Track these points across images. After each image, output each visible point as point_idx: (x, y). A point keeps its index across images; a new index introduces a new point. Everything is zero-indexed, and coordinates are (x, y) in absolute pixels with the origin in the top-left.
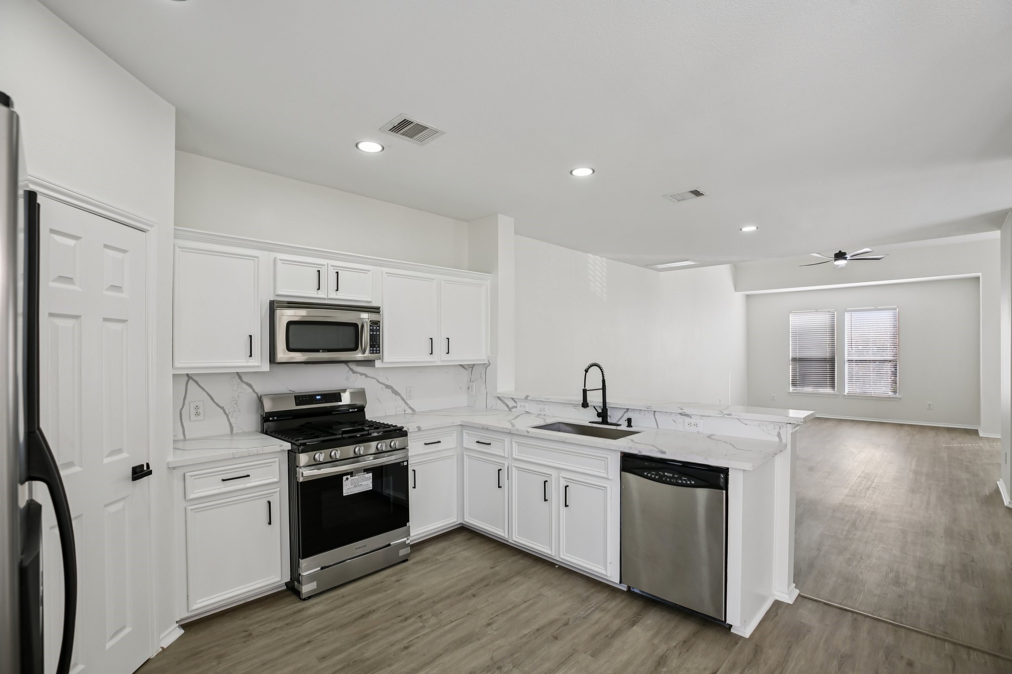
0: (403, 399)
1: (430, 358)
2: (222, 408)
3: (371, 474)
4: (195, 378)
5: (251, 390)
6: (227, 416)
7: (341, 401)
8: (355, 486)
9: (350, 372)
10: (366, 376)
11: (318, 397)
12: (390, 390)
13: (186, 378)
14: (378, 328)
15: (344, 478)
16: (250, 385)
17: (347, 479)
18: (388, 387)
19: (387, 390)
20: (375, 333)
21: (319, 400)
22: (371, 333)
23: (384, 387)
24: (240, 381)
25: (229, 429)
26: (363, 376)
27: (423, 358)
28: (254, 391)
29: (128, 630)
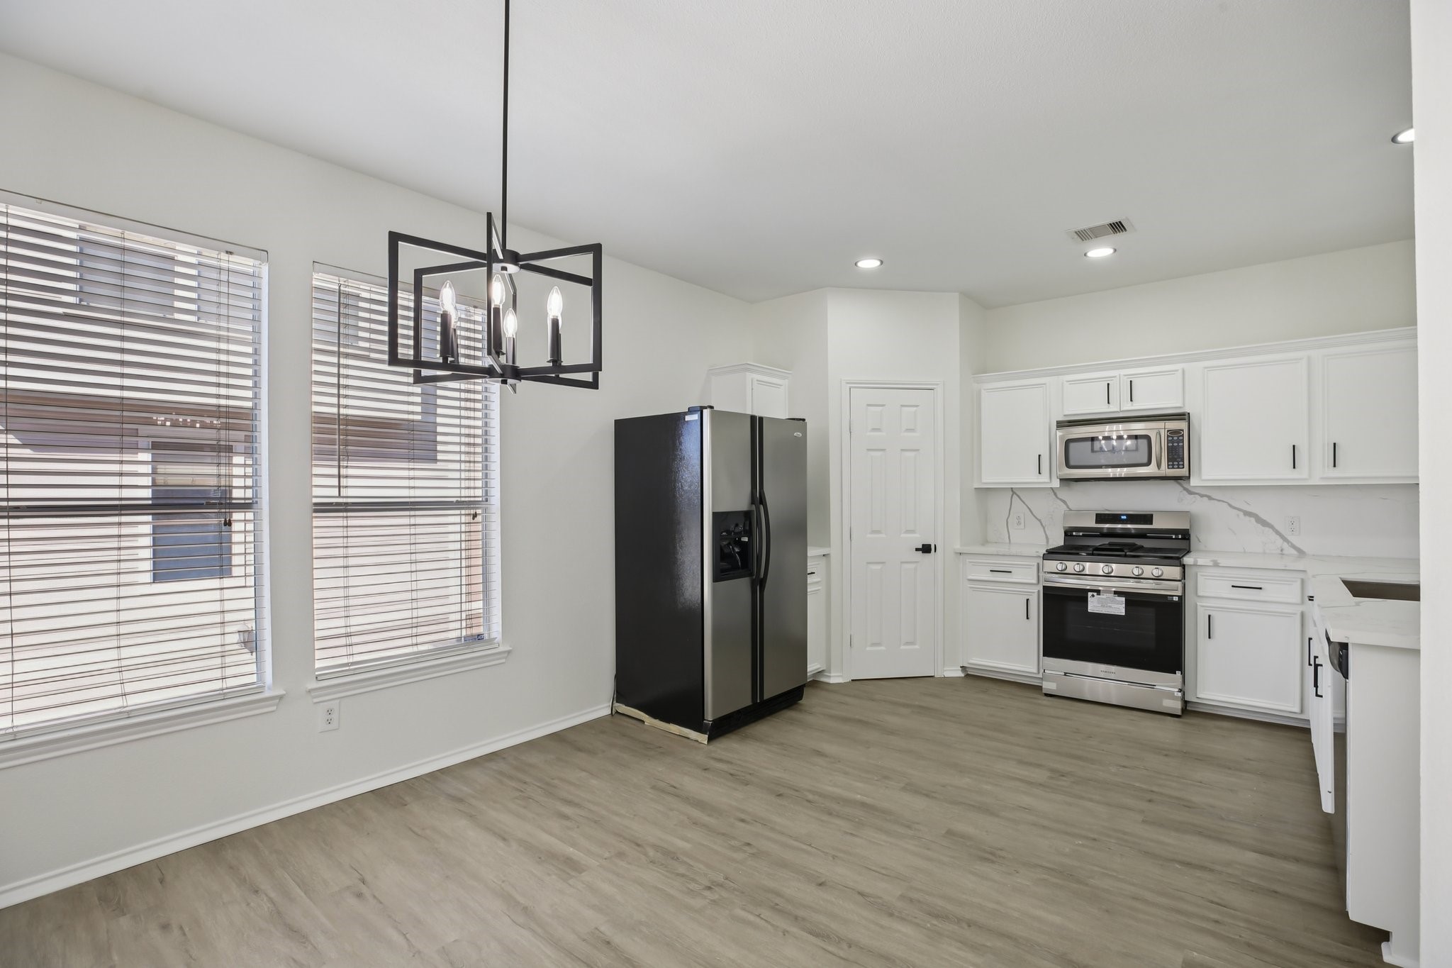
0: (1278, 533)
1: (1294, 475)
2: (1040, 520)
3: (1123, 599)
4: (1018, 493)
5: (1065, 507)
6: (1044, 528)
7: (1152, 524)
8: (1103, 606)
9: (1185, 492)
10: (1210, 498)
11: (1125, 517)
12: (1253, 520)
13: (1011, 493)
14: (1181, 438)
15: (1090, 594)
16: (1064, 502)
17: (1093, 596)
18: (1247, 514)
19: (1247, 518)
20: (1175, 444)
21: (1124, 520)
22: (1170, 445)
23: (1241, 514)
24: (1054, 497)
25: (1045, 541)
26: (1205, 499)
27: (1284, 474)
28: (1068, 507)
29: (917, 647)
